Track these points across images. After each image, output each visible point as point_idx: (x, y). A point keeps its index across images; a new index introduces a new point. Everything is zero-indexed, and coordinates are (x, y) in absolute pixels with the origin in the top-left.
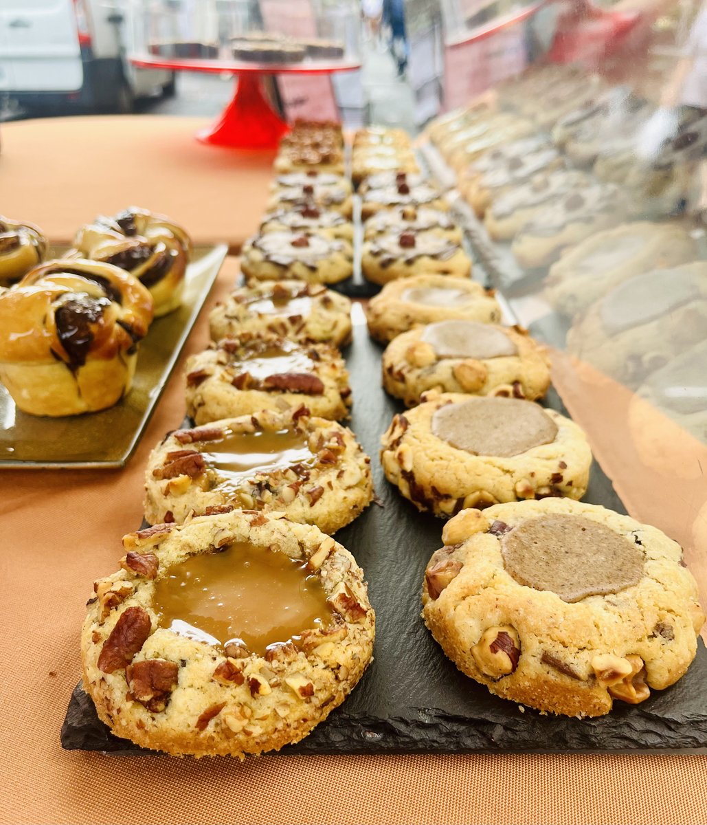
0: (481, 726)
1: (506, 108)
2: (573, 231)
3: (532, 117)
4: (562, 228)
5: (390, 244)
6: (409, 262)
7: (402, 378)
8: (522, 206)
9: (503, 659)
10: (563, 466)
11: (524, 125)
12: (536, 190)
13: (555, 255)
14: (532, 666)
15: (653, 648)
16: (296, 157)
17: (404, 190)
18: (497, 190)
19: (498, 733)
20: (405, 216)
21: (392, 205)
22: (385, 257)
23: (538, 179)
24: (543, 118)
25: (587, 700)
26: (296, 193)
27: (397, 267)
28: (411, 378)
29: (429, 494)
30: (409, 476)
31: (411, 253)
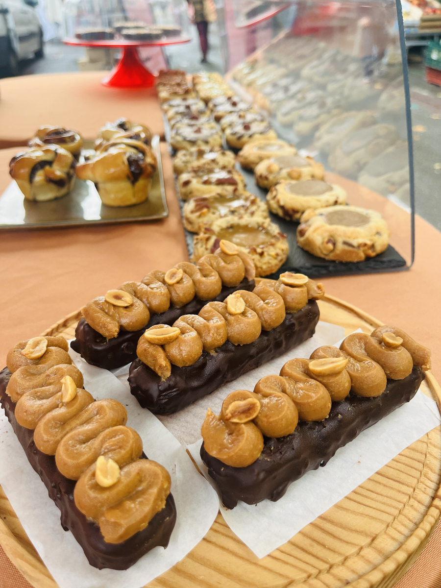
0: (326, 267)
1: (272, 61)
2: (323, 117)
3: (286, 66)
4: (317, 116)
5: (239, 129)
6: (251, 136)
7: (266, 178)
8: (294, 109)
9: (330, 246)
10: (338, 198)
11: (282, 71)
12: (299, 101)
13: (316, 128)
14: (340, 246)
15: (376, 238)
16: (172, 91)
17: (234, 104)
18: (280, 102)
19: (331, 268)
20: (240, 117)
21: (231, 112)
22: (238, 135)
23: (299, 96)
24: (292, 66)
25: (357, 254)
26: (182, 109)
27: (245, 139)
28: (271, 177)
29: (291, 212)
30: (282, 207)
31: (250, 132)
